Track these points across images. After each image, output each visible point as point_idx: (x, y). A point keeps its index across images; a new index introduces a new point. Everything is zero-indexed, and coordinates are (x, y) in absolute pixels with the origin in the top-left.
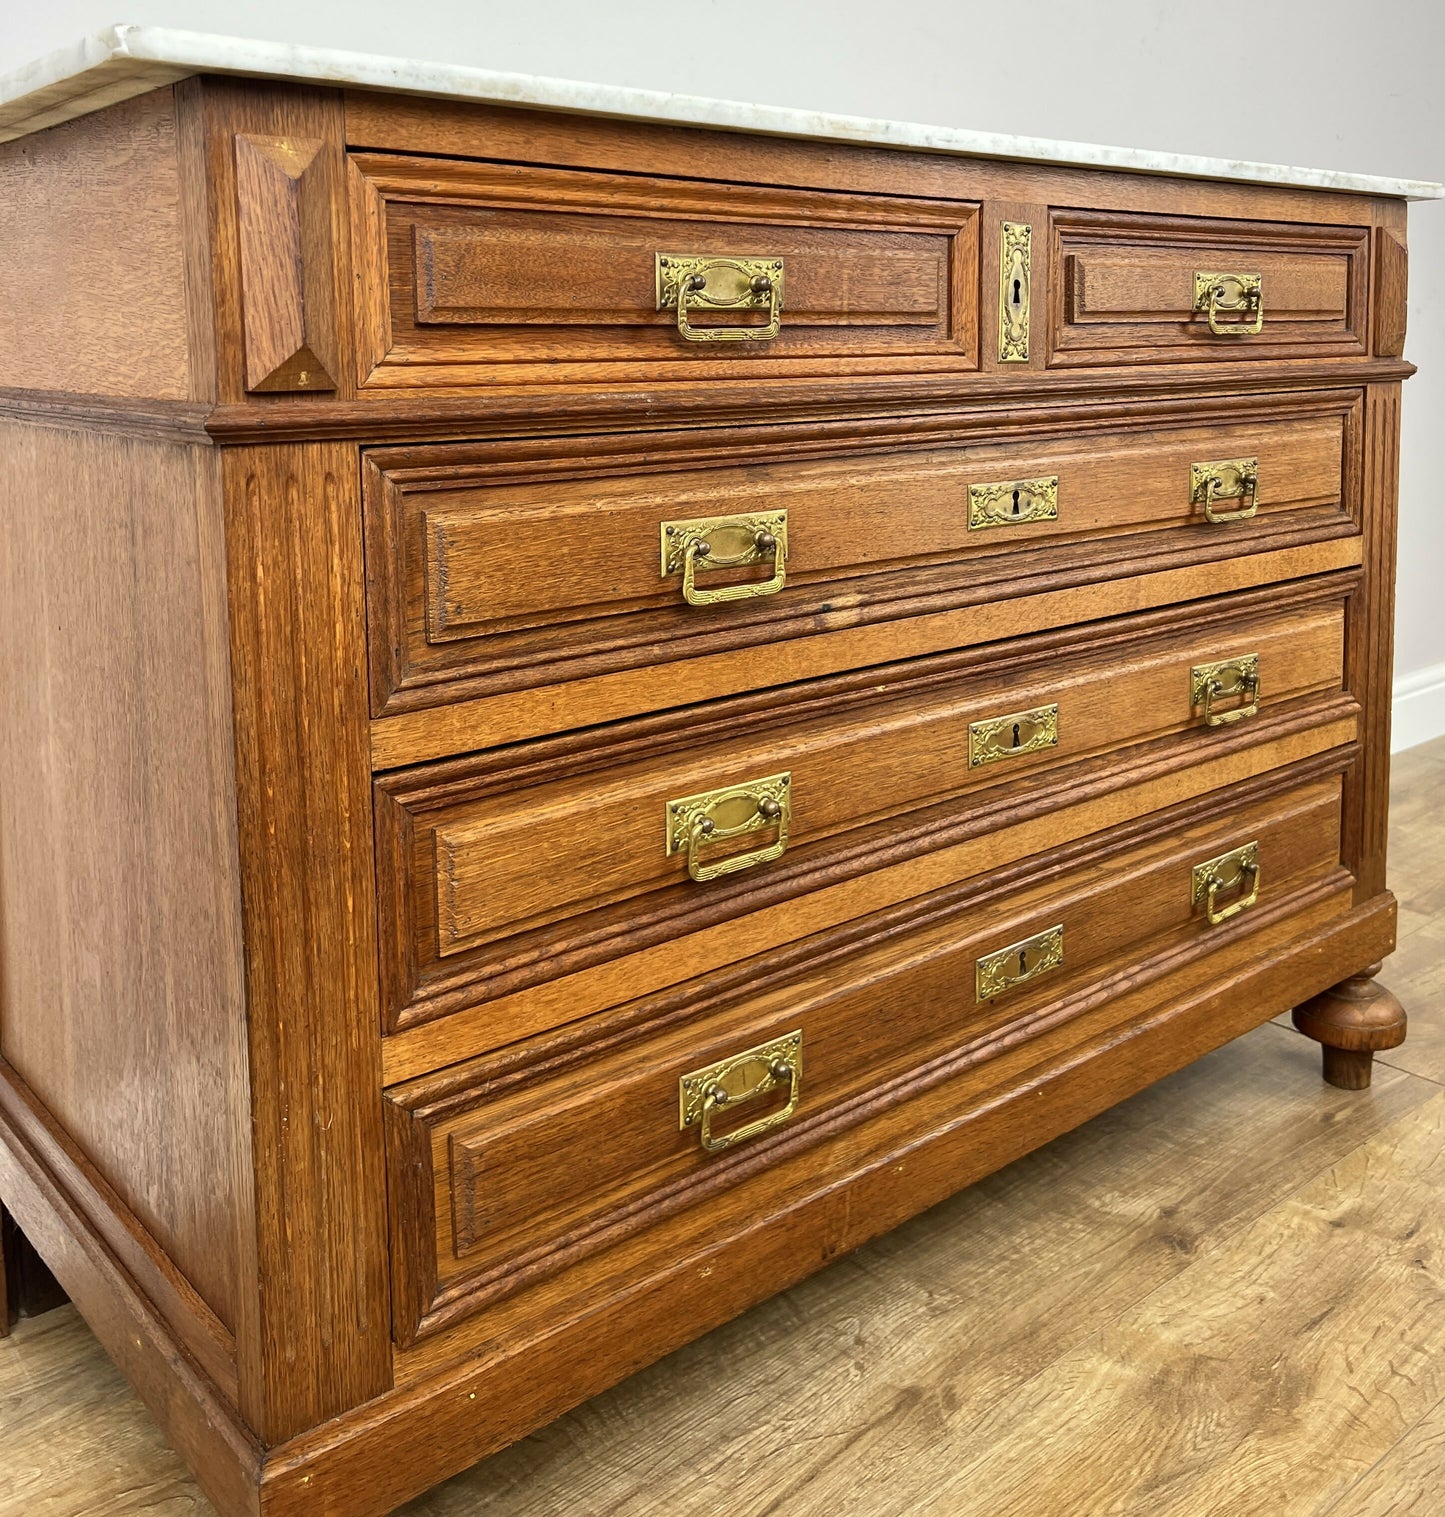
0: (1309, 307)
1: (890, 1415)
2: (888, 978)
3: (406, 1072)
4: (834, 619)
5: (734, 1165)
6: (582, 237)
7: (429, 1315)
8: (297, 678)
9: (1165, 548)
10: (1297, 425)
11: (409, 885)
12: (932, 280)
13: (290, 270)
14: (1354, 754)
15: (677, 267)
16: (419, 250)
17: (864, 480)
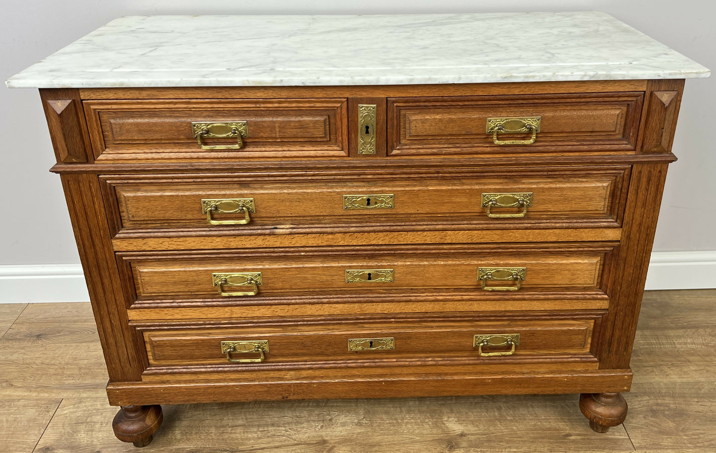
1: (312, 444)
2: (306, 335)
3: (134, 318)
4: (279, 231)
7: (147, 370)
17: (290, 191)
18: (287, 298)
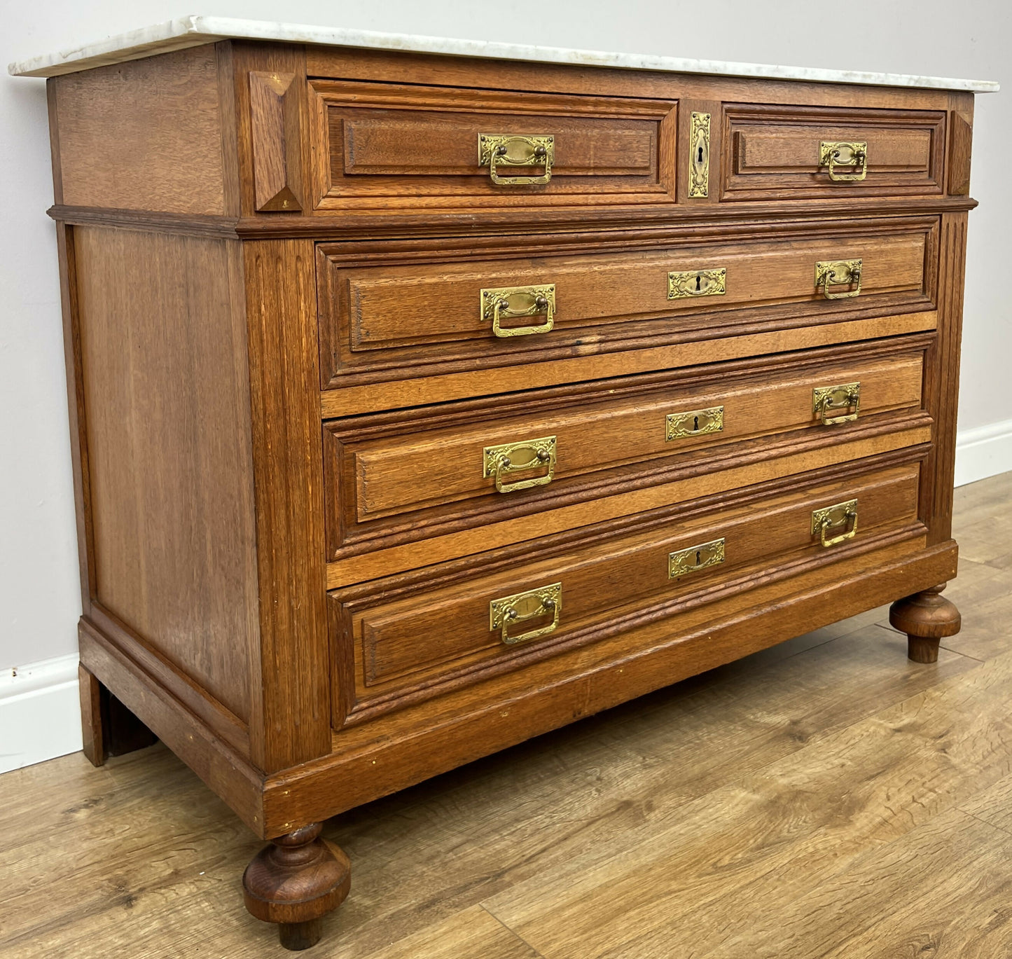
0: (901, 163)
1: (613, 813)
2: (613, 559)
3: (339, 583)
4: (583, 349)
5: (521, 656)
6: (435, 125)
7: (351, 714)
8: (282, 366)
9: (798, 314)
10: (892, 239)
11: (341, 482)
12: (646, 148)
13: (279, 145)
14: (928, 450)
15: (491, 142)
16: (346, 133)
17: (603, 268)
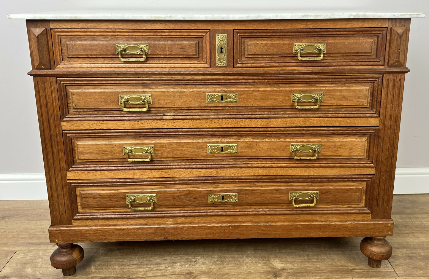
1: (183, 274)
2: (181, 191)
3: (71, 178)
4: (166, 117)
7: (76, 216)
15: (120, 47)
18: (169, 164)
